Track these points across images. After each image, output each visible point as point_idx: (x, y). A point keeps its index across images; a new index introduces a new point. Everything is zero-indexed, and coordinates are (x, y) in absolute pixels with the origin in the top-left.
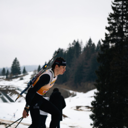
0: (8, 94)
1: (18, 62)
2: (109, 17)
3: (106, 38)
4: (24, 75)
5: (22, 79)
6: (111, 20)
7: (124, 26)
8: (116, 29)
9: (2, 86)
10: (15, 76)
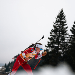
2: (51, 32)
3: (48, 44)
6: (52, 33)
7: (60, 38)
8: (55, 40)
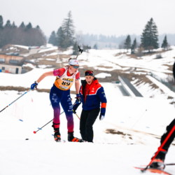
0: (132, 83)
1: (155, 27)
4: (164, 51)
5: (159, 57)
9: (122, 67)
10: (147, 51)
